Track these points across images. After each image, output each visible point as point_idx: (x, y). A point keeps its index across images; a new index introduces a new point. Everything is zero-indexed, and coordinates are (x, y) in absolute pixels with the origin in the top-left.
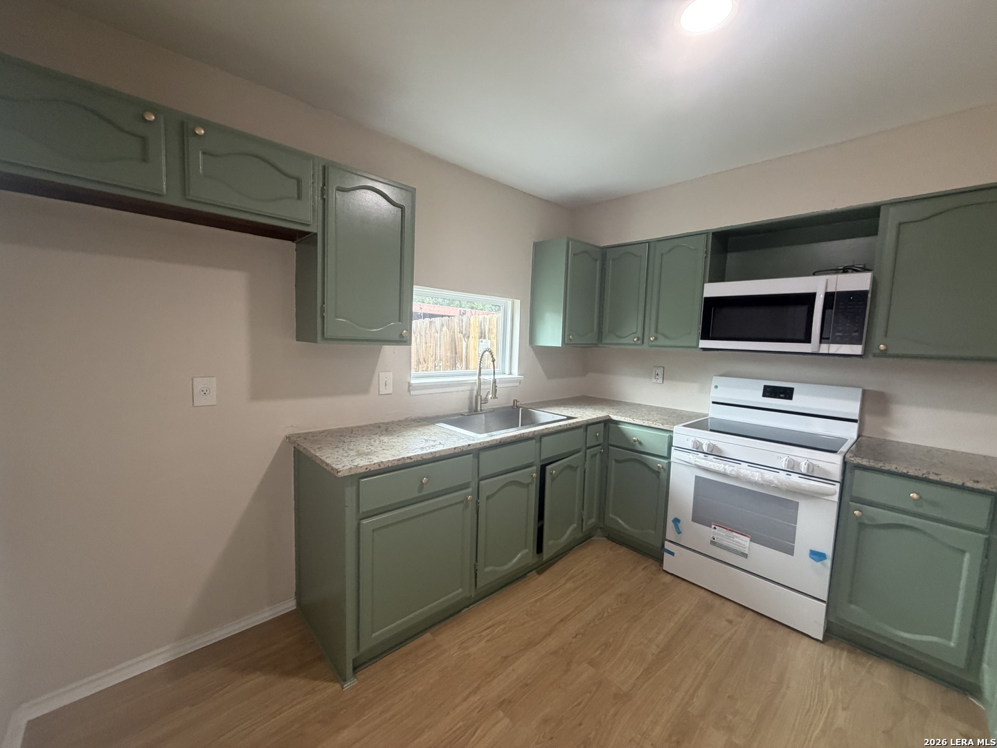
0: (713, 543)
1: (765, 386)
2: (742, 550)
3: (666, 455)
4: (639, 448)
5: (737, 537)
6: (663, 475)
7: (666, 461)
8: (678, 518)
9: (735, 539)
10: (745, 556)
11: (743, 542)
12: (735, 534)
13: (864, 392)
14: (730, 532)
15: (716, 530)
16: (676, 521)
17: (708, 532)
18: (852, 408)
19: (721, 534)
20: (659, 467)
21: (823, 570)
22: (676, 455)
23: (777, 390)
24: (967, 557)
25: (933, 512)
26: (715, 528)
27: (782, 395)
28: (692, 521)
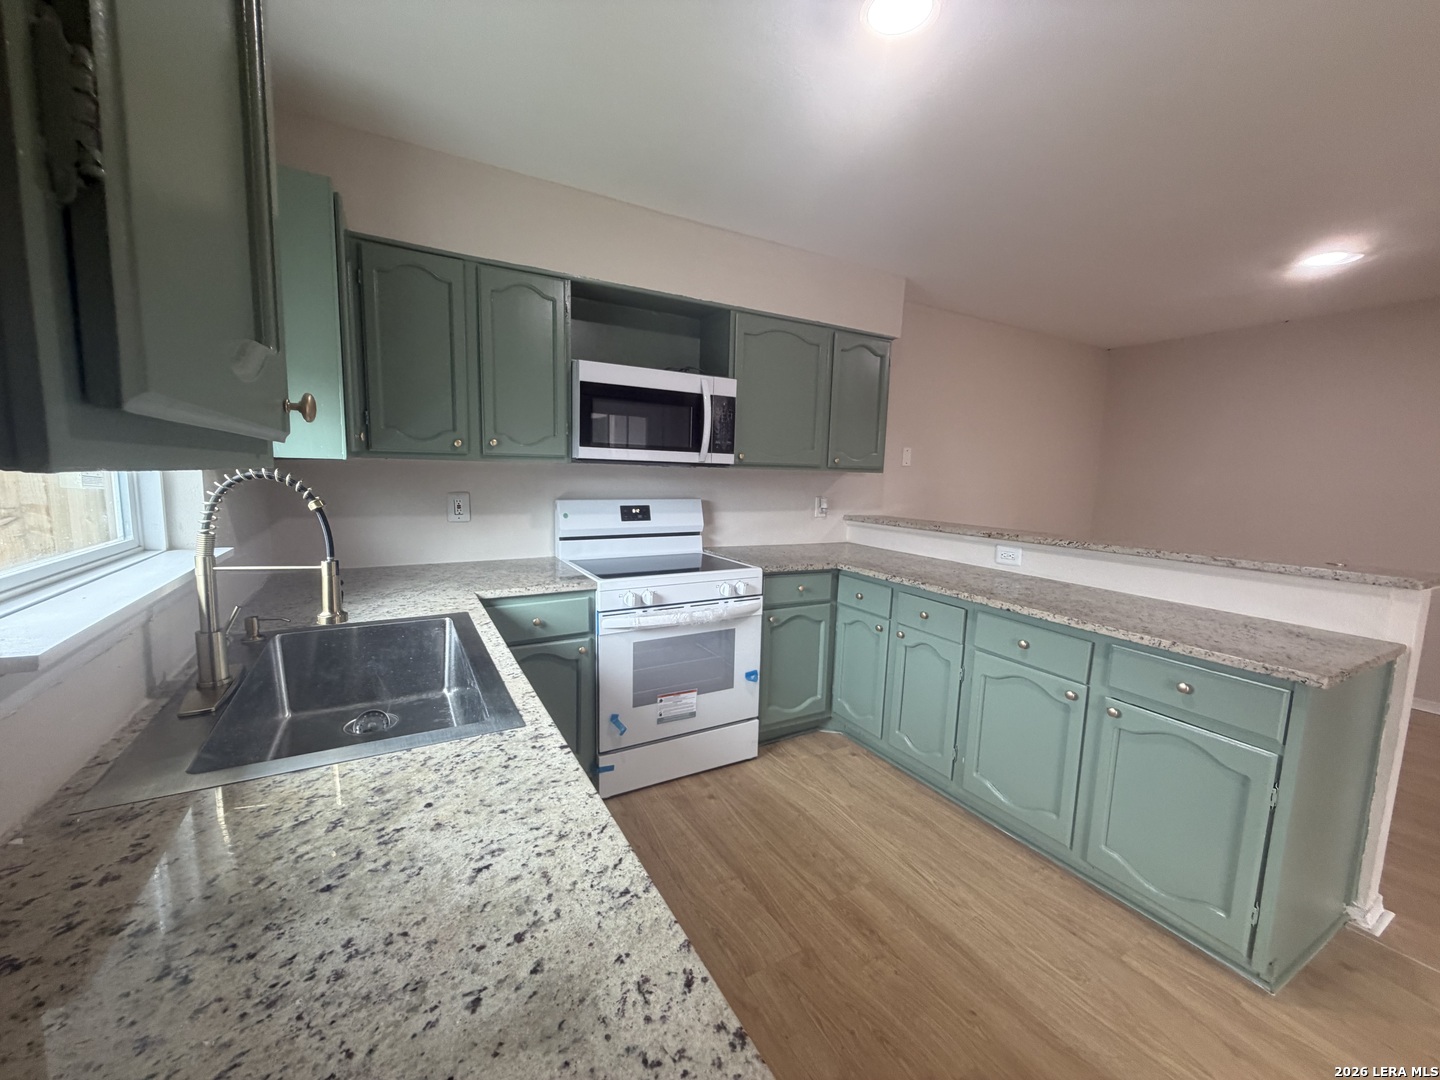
0: (660, 721)
1: (622, 507)
2: (689, 710)
3: (587, 629)
4: (542, 633)
5: (684, 698)
6: (586, 662)
7: (587, 639)
8: (615, 713)
9: (684, 701)
10: (693, 715)
11: (691, 699)
12: (682, 695)
13: (703, 502)
14: (677, 697)
15: (662, 703)
16: (614, 718)
17: (651, 711)
18: (696, 521)
19: (668, 705)
20: (580, 652)
21: (755, 687)
22: (604, 624)
23: (634, 511)
24: (823, 625)
25: (808, 598)
26: (661, 701)
27: (640, 516)
28: (634, 706)
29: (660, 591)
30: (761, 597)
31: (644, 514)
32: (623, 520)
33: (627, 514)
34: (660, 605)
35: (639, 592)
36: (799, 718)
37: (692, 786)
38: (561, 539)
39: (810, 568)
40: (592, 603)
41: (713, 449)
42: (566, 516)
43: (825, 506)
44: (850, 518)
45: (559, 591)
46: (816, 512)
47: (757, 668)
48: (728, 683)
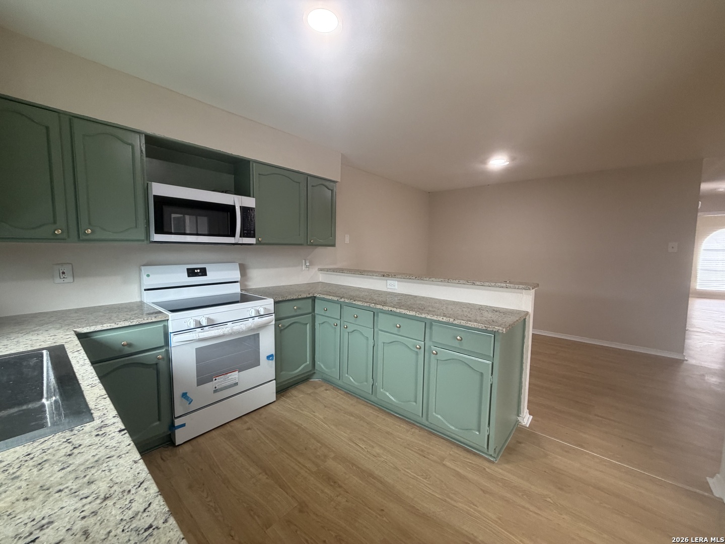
0: (216, 391)
1: (189, 268)
2: (234, 382)
3: (163, 344)
4: (129, 350)
5: (230, 376)
6: (163, 365)
7: (163, 350)
8: (185, 392)
9: (230, 378)
10: (236, 384)
11: (234, 376)
12: (229, 374)
13: (240, 264)
14: (225, 376)
16: (184, 395)
17: (209, 386)
18: (236, 275)
19: (220, 382)
20: (159, 359)
21: (273, 363)
22: (174, 340)
23: (196, 271)
24: (308, 325)
25: (299, 312)
26: (216, 380)
27: (200, 274)
28: (197, 386)
29: (212, 317)
30: (274, 314)
31: (203, 272)
32: (189, 276)
33: (191, 273)
34: (212, 324)
35: (198, 319)
36: (298, 376)
37: (237, 425)
38: (145, 290)
39: (300, 297)
40: (166, 328)
41: (243, 235)
42: (148, 276)
43: (308, 264)
44: (321, 270)
45: (141, 322)
46: (304, 268)
47: (273, 353)
48: (257, 363)
